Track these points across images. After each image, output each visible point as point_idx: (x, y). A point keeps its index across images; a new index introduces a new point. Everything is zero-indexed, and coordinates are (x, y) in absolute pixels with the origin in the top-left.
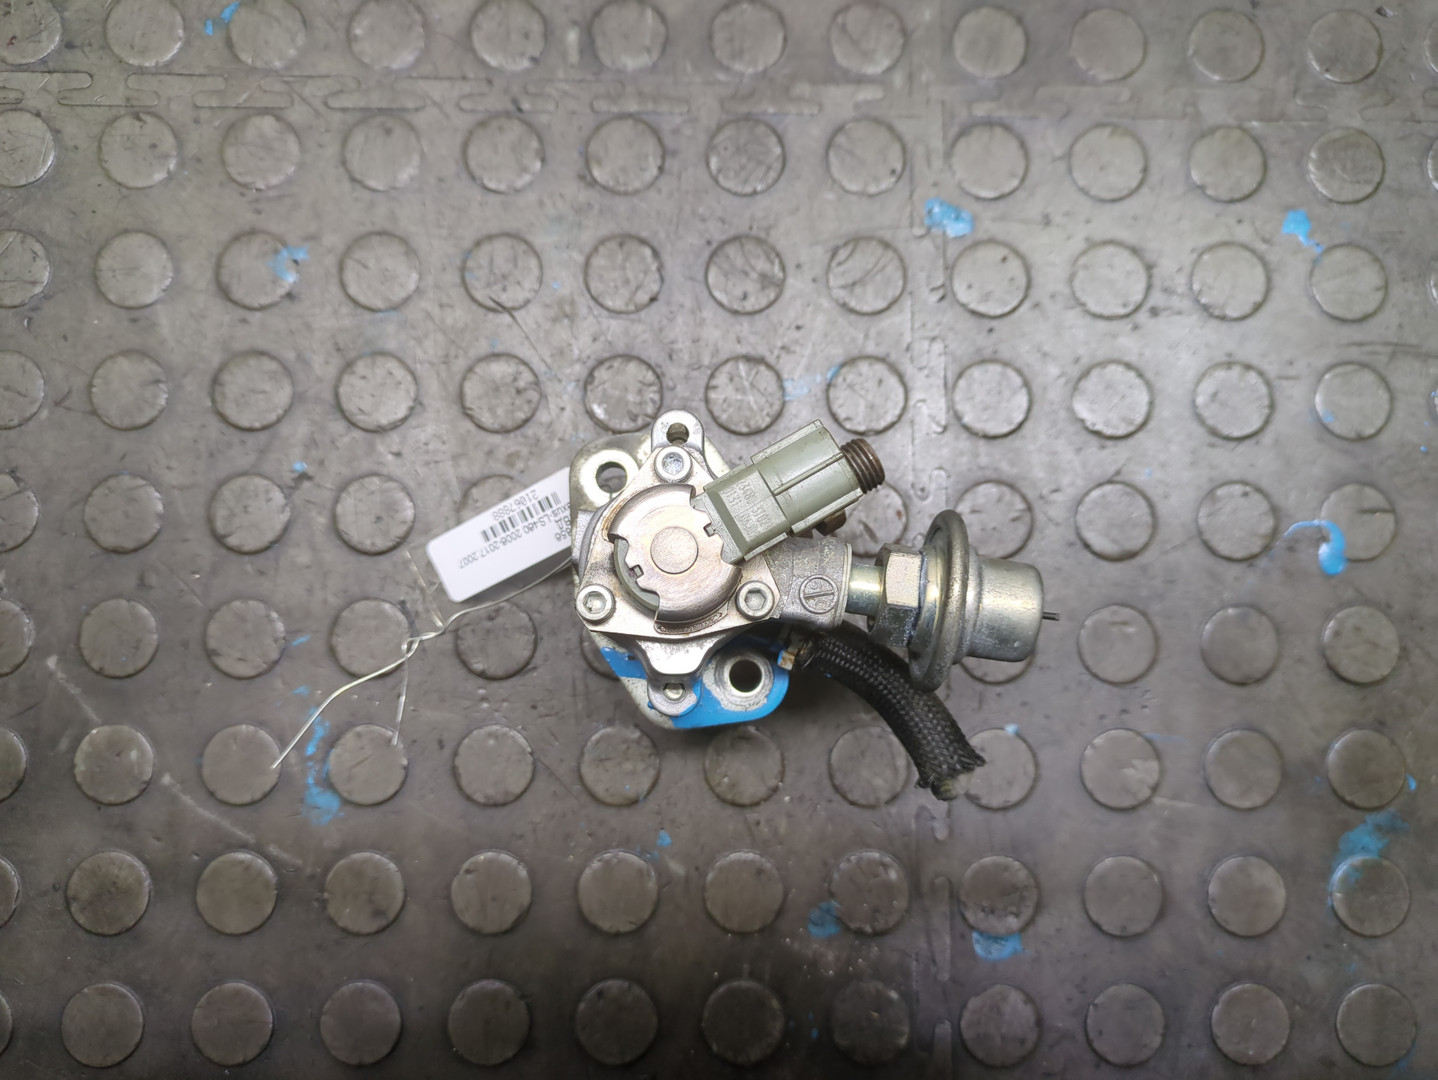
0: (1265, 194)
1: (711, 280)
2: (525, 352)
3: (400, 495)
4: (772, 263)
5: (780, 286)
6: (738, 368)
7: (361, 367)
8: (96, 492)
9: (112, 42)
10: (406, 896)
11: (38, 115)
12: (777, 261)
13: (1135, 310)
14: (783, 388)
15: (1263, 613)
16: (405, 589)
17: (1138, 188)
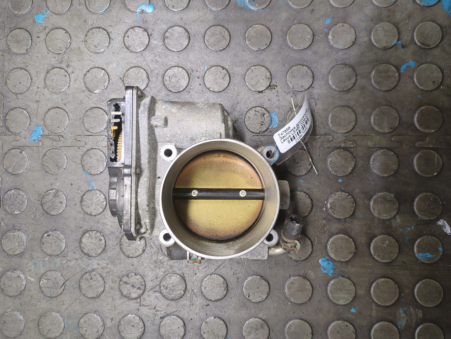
0: (28, 28)
1: (55, 214)
2: (78, 276)
3: (126, 318)
4: (50, 193)
5: (57, 191)
6: (85, 205)
7: (83, 332)
10: (257, 318)
12: (49, 191)
13: (68, 73)
14: (91, 190)
15: (167, 31)
16: (156, 317)
17: (27, 71)
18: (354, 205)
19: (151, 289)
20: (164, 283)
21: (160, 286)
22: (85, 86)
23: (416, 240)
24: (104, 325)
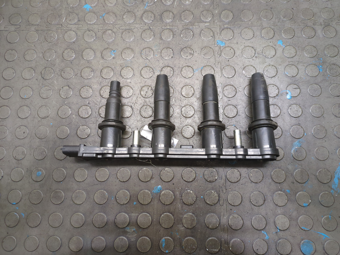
0: (275, 38)
1: (181, 54)
2: (151, 66)
3: (131, 89)
5: (193, 55)
6: (186, 68)
7: (124, 69)
8: (81, 89)
9: (85, 20)
11: (74, 31)
12: (192, 51)
13: (253, 57)
14: (194, 71)
15: (277, 106)
16: (131, 104)
17: (253, 37)
18: (189, 204)
19: (145, 101)
20: (148, 107)
21: (147, 105)
22: (246, 66)
23: (172, 238)
24: (127, 79)
